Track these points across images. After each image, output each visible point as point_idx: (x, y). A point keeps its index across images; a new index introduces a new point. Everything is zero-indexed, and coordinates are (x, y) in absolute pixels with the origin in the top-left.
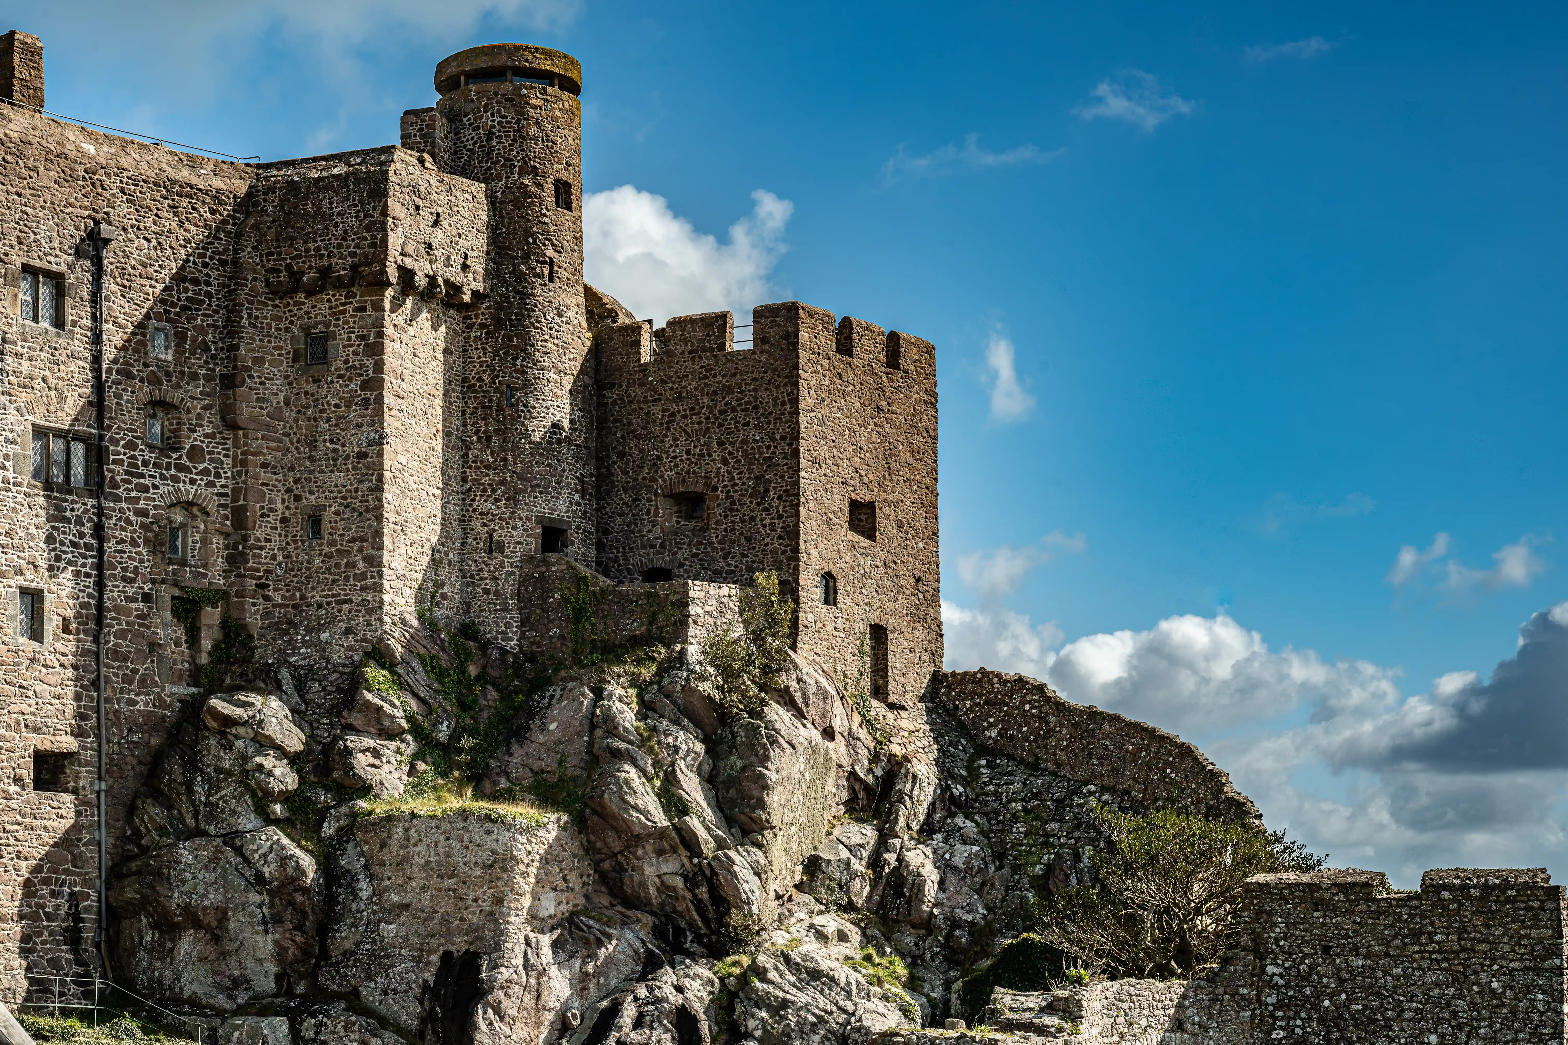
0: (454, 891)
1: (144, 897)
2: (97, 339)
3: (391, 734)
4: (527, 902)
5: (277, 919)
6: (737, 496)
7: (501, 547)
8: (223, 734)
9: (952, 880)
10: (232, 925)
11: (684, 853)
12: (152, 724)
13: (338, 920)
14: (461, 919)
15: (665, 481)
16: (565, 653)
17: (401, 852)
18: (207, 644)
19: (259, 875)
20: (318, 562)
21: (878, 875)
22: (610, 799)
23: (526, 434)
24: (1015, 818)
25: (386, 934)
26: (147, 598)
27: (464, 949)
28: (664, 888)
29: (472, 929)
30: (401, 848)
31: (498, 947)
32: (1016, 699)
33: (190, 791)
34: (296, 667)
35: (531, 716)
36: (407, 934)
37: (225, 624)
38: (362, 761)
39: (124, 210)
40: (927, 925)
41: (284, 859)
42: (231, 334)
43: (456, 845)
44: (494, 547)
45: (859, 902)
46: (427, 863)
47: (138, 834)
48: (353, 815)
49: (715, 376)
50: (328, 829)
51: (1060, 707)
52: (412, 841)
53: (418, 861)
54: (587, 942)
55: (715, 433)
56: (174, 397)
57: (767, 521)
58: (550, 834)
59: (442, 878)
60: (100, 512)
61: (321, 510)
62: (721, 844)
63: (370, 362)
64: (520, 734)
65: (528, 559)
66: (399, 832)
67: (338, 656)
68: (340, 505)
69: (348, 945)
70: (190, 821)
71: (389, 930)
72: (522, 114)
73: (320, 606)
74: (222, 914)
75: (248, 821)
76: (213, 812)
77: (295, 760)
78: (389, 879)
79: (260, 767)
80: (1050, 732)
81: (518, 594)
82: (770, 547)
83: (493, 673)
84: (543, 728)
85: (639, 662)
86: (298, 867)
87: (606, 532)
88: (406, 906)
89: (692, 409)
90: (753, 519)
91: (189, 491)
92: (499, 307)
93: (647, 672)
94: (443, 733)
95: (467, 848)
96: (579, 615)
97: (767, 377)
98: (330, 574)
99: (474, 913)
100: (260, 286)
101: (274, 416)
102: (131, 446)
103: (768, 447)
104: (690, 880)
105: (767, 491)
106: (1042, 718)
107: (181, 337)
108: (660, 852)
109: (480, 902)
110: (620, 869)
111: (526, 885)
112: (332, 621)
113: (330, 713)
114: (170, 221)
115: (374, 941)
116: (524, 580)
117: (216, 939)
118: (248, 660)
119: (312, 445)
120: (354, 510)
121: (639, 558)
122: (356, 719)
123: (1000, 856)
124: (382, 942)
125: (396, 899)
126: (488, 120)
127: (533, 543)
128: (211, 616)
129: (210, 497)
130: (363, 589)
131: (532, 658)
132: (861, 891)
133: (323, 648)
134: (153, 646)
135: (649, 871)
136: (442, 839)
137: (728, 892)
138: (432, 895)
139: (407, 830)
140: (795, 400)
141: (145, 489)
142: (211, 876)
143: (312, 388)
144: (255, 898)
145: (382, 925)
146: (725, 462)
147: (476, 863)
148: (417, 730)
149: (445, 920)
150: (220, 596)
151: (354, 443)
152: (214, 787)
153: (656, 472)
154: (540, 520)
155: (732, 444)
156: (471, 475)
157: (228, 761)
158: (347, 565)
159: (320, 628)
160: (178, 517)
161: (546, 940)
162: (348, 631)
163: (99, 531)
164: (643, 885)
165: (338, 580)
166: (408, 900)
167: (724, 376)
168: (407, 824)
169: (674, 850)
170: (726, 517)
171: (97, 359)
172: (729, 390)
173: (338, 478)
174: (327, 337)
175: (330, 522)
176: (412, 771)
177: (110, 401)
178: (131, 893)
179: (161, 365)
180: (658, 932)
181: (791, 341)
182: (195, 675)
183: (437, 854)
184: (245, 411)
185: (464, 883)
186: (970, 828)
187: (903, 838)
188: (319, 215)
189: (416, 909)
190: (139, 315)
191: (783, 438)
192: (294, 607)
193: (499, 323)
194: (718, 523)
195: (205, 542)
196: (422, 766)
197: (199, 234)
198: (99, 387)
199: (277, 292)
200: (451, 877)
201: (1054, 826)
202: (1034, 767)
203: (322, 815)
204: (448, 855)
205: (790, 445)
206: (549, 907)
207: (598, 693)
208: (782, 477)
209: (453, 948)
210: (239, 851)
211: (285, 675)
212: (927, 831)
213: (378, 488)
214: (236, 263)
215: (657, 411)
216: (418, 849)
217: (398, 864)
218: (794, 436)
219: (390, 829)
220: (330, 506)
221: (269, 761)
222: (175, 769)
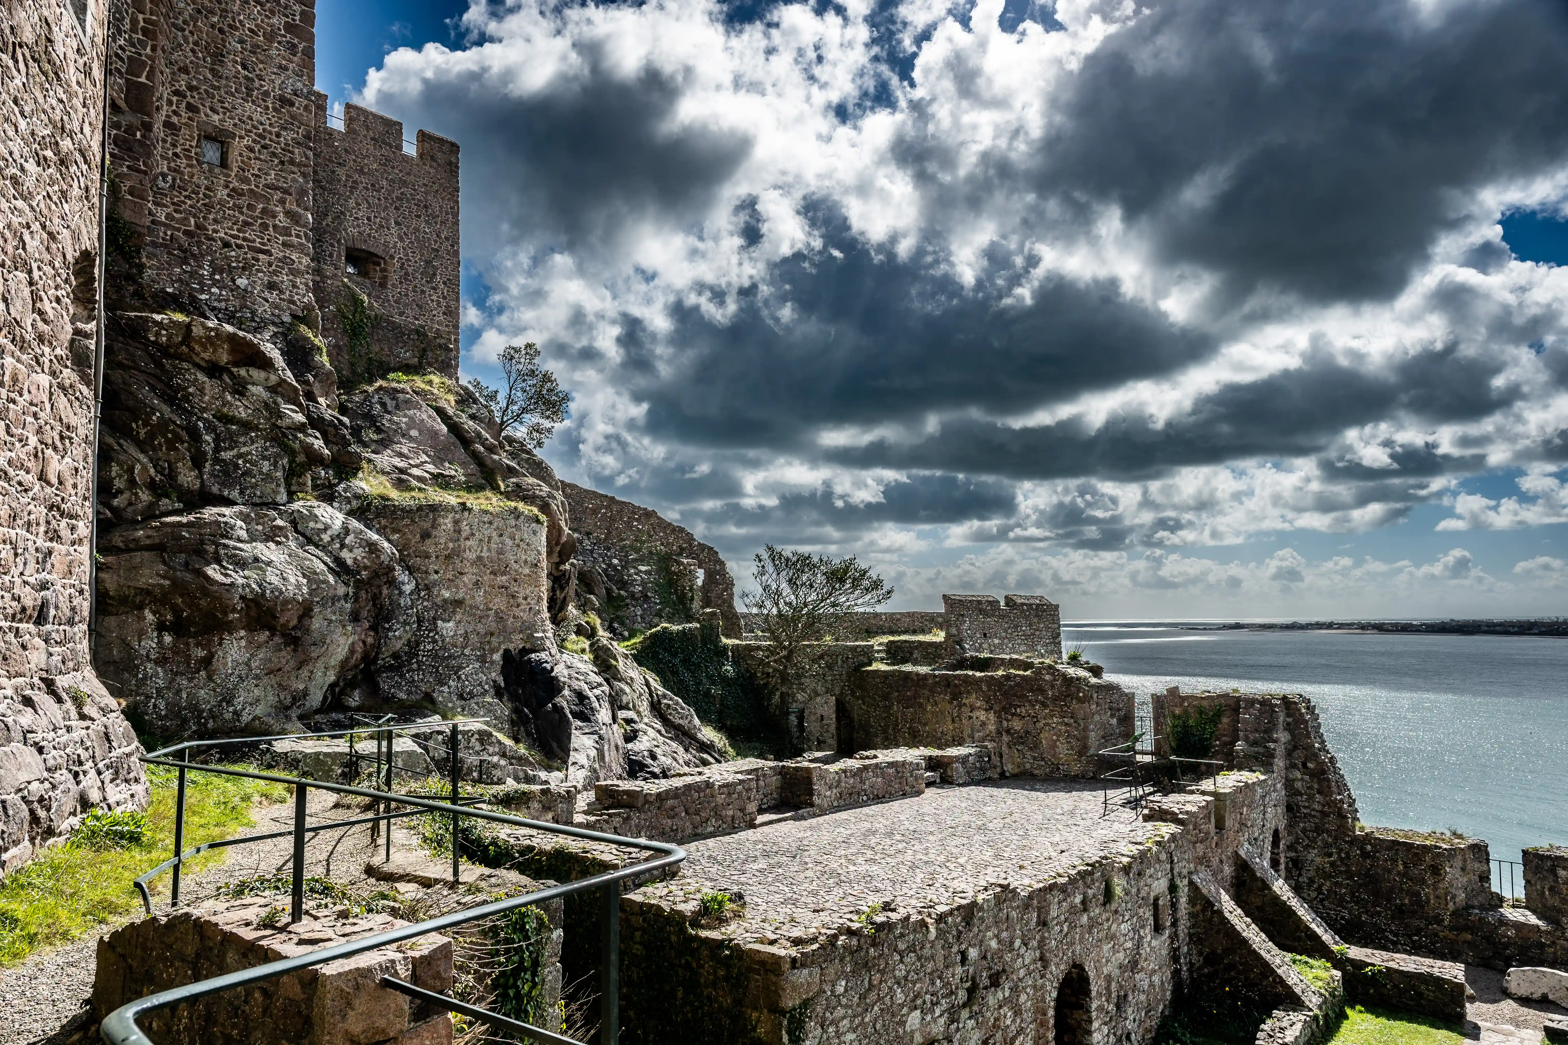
0: (507, 588)
6: (410, 270)
10: (318, 623)
13: (390, 616)
14: (514, 617)
15: (348, 234)
16: (342, 363)
17: (451, 545)
20: (222, 193)
25: (444, 632)
27: (521, 646)
29: (525, 627)
30: (451, 540)
34: (212, 309)
36: (466, 632)
41: (372, 546)
43: (509, 542)
46: (480, 558)
48: (365, 499)
49: (393, 167)
52: (464, 534)
53: (472, 556)
55: (393, 213)
57: (434, 298)
59: (495, 574)
61: (228, 137)
66: (447, 523)
67: (264, 310)
68: (254, 141)
69: (403, 645)
71: (447, 628)
73: (226, 245)
74: (306, 610)
75: (283, 491)
78: (437, 572)
79: (302, 427)
82: (436, 318)
84: (402, 433)
86: (392, 555)
88: (459, 603)
89: (373, 185)
90: (423, 292)
93: (452, 400)
95: (518, 546)
96: (355, 332)
97: (435, 187)
98: (242, 213)
99: (524, 611)
103: (436, 242)
105: (434, 275)
109: (529, 600)
112: (248, 267)
115: (435, 641)
117: (293, 641)
119: (217, 57)
120: (274, 154)
124: (443, 641)
125: (447, 594)
130: (284, 244)
136: (494, 534)
138: (485, 592)
139: (456, 522)
145: (440, 623)
146: (401, 239)
147: (526, 562)
149: (500, 618)
153: (340, 224)
155: (408, 227)
157: (241, 409)
158: (264, 211)
159: (232, 271)
162: (270, 286)
165: (252, 224)
166: (460, 596)
167: (401, 171)
168: (457, 516)
170: (401, 283)
172: (404, 183)
173: (253, 110)
175: (241, 155)
181: (453, 169)
183: (489, 550)
185: (516, 581)
189: (471, 607)
191: (447, 239)
192: (186, 233)
194: (393, 285)
200: (504, 573)
203: (328, 494)
204: (500, 552)
205: (453, 246)
208: (446, 268)
209: (511, 647)
215: (341, 173)
216: (468, 543)
217: (448, 557)
218: (456, 240)
219: (435, 520)
220: (241, 137)
221: (303, 420)
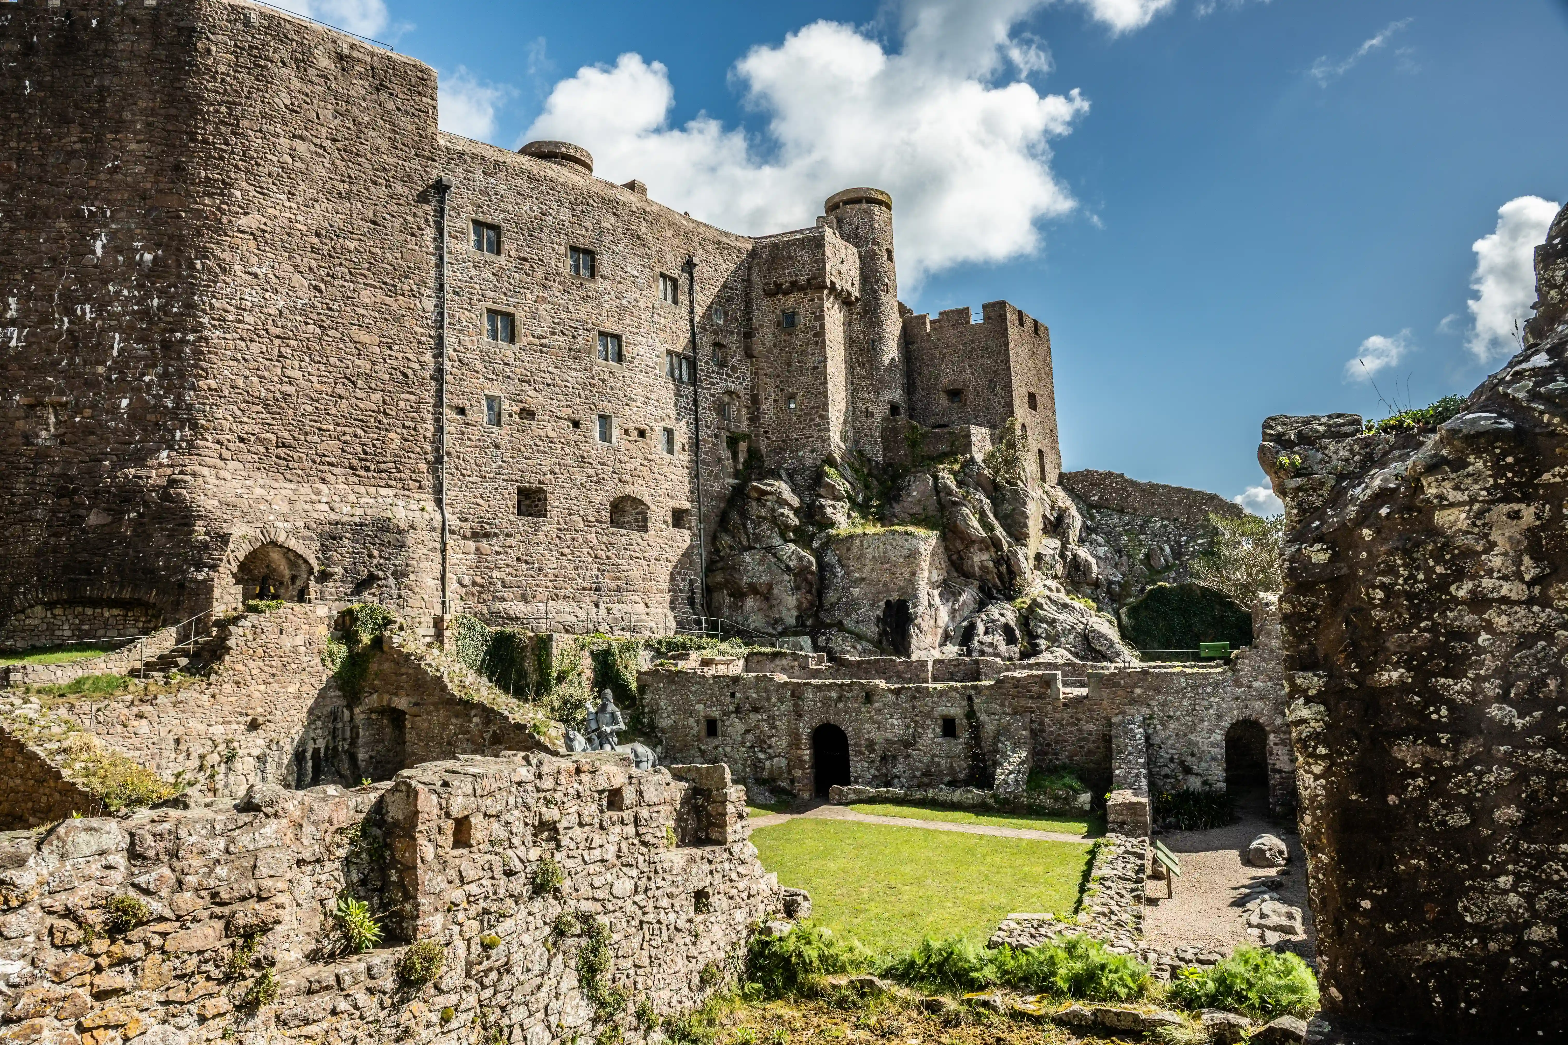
0: (889, 570)
1: (727, 581)
2: (692, 311)
3: (838, 499)
4: (926, 574)
5: (798, 588)
6: (980, 389)
7: (872, 415)
8: (758, 500)
9: (1101, 563)
10: (775, 591)
11: (993, 549)
12: (720, 497)
13: (827, 587)
14: (894, 584)
15: (942, 384)
16: (908, 463)
17: (859, 553)
18: (741, 460)
19: (788, 567)
20: (794, 419)
21: (1065, 562)
22: (960, 522)
23: (881, 362)
24: (1120, 535)
25: (854, 593)
26: (716, 436)
27: (898, 598)
28: (983, 568)
29: (900, 588)
30: (859, 550)
31: (916, 597)
32: (1108, 481)
33: (745, 527)
34: (787, 470)
35: (900, 489)
36: (866, 593)
37: (749, 450)
38: (829, 510)
39: (700, 252)
40: (1096, 584)
41: (801, 559)
42: (748, 313)
43: (889, 547)
44: (869, 414)
45: (1060, 574)
46: (874, 557)
47: (717, 551)
48: (829, 537)
49: (965, 336)
50: (816, 544)
51: (1134, 484)
52: (865, 547)
53: (869, 556)
54: (954, 594)
55: (967, 361)
56: (725, 341)
57: (996, 400)
58: (933, 541)
59: (882, 564)
60: (696, 393)
61: (795, 395)
62: (1010, 545)
63: (817, 324)
64: (897, 499)
65: (885, 419)
66: (857, 543)
67: (809, 463)
68: (805, 392)
69: (833, 600)
70: (745, 543)
71: (856, 591)
72: (872, 219)
73: (797, 440)
74: (770, 587)
75: (777, 541)
76: (758, 538)
77: (797, 511)
78: (853, 566)
79: (782, 514)
80: (1129, 495)
81: (882, 436)
82: (999, 412)
83: (875, 472)
84: (909, 495)
85: (952, 463)
86: (809, 561)
87: (914, 409)
88: (863, 579)
89: (954, 351)
90: (989, 399)
91: (733, 387)
92: (865, 305)
93: (956, 467)
94: (860, 499)
95: (896, 548)
96: (914, 444)
97: (992, 335)
98: (801, 424)
99: (901, 581)
100: (761, 292)
101: (769, 351)
102: (707, 363)
103: (995, 366)
104: (997, 562)
105: (996, 385)
106: (1124, 489)
107: (726, 314)
108: (981, 550)
109: (904, 575)
110: (961, 558)
111: (925, 565)
112: (804, 446)
113: (808, 489)
114: (719, 260)
115: (848, 597)
116: (884, 429)
117: (767, 599)
118: (761, 467)
119: (789, 364)
120: (812, 394)
121: (932, 420)
122: (822, 491)
123: (1119, 551)
124: (852, 597)
125: (858, 576)
126: (856, 220)
127: (887, 413)
128: (743, 446)
129: (740, 389)
130: (819, 431)
131: (891, 465)
132: (1059, 569)
133: (800, 460)
134: (720, 460)
135: (976, 559)
137: (1015, 569)
138: (877, 573)
139: (860, 542)
140: (1007, 344)
141: (713, 384)
142: (762, 568)
143: (787, 338)
144: (786, 578)
145: (851, 589)
146: (973, 374)
147: (900, 556)
148: (849, 497)
149: (885, 585)
150: (746, 437)
151: (811, 362)
152: (757, 525)
153: (938, 381)
154: (889, 402)
155: (976, 366)
156: (856, 382)
157: (763, 512)
158: (810, 420)
159: (797, 451)
160: (726, 399)
161: (936, 592)
162: (813, 451)
163: (695, 402)
164: (973, 566)
165: (806, 427)
166: (864, 576)
167: (969, 335)
168: (858, 539)
169: (987, 548)
171: (692, 321)
173: (803, 379)
174: (794, 314)
175: (800, 400)
176: (849, 516)
177: (698, 341)
178: (719, 578)
179: (718, 326)
180: (981, 589)
181: (1003, 318)
182: (736, 474)
183: (879, 552)
184: (757, 349)
185: (895, 566)
186: (1100, 539)
187: (1072, 545)
188: (790, 257)
189: (869, 580)
190: (709, 302)
191: (1002, 362)
192: (783, 441)
193: (866, 312)
195: (739, 411)
196: (853, 514)
197: (733, 267)
198: (693, 334)
199: (769, 294)
200: (887, 563)
201: (1142, 537)
202: (1122, 511)
203: (812, 537)
204: (885, 553)
205: (1006, 365)
206: (935, 577)
207: (936, 478)
208: (1003, 379)
209: (891, 599)
210: (775, 555)
211: (783, 473)
212: (1081, 541)
213: (825, 382)
214: (749, 280)
215: (937, 353)
216: (868, 551)
217: (857, 559)
218: (1008, 360)
219: (851, 542)
220: (800, 393)
221: (786, 511)
222: (735, 517)
